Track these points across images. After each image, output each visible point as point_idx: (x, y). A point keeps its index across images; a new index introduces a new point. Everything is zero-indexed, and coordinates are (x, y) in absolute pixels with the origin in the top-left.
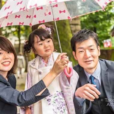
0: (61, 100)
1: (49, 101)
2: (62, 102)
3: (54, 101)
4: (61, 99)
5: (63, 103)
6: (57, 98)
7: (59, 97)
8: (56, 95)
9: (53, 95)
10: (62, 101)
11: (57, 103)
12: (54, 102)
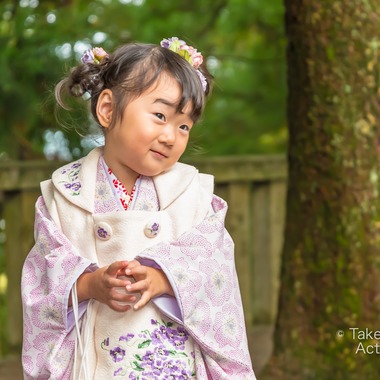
0: (170, 358)
1: (119, 360)
2: (174, 364)
3: (135, 363)
4: (167, 353)
5: (175, 368)
6: (151, 347)
7: (158, 345)
8: (149, 337)
9: (136, 337)
10: (175, 360)
11: (148, 369)
12: (140, 363)
